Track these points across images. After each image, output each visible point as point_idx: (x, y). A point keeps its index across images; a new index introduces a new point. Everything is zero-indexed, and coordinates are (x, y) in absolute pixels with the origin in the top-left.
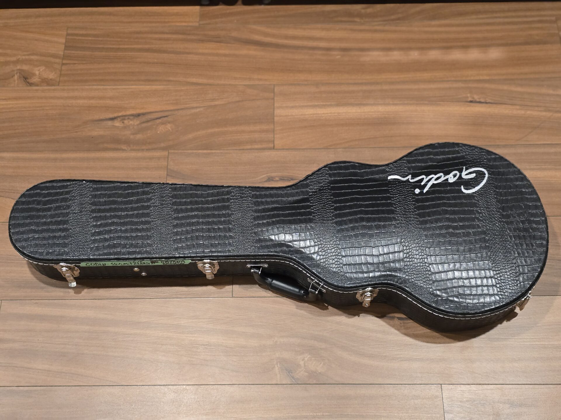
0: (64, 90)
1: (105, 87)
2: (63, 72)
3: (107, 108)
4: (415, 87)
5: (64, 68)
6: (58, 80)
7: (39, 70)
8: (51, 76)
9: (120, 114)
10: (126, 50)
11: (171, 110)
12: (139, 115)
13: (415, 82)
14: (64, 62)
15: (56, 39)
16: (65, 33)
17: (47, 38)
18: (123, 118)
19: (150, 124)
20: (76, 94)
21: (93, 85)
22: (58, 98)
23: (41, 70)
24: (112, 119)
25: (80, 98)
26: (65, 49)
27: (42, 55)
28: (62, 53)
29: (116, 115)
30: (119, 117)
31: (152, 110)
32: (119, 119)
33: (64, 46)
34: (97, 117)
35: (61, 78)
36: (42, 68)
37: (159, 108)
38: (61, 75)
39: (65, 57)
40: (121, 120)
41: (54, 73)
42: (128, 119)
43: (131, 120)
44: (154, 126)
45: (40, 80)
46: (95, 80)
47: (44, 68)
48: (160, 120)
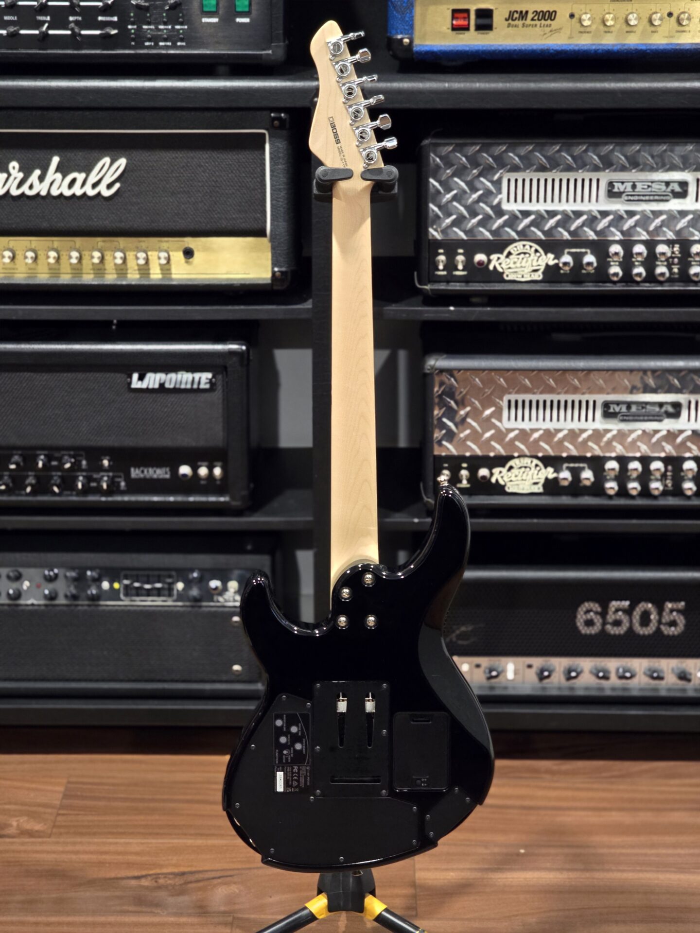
0: (58, 843)
1: (128, 840)
2: (58, 824)
3: (130, 865)
4: (654, 851)
5: (59, 818)
6: (49, 831)
7: (17, 821)
8: (38, 827)
9: (151, 872)
10: (164, 801)
11: (238, 869)
12: (183, 874)
13: (653, 846)
14: (62, 812)
15: (49, 788)
16: (65, 781)
17: (34, 786)
18: (156, 877)
19: (201, 884)
20: (78, 848)
21: (109, 838)
22: (48, 852)
23: (21, 821)
24: (138, 878)
25: (86, 852)
26: (63, 798)
27: (23, 804)
28: (58, 803)
29: (144, 873)
30: (150, 875)
31: (206, 868)
32: (149, 878)
33: (61, 796)
34: (113, 875)
35: (54, 830)
36: (23, 819)
37: (218, 866)
38: (54, 826)
39: (62, 807)
40: (152, 879)
41: (42, 824)
42: (165, 877)
43: (170, 879)
44: (209, 887)
45: (18, 832)
46: (112, 833)
47: (25, 818)
48: (219, 880)
